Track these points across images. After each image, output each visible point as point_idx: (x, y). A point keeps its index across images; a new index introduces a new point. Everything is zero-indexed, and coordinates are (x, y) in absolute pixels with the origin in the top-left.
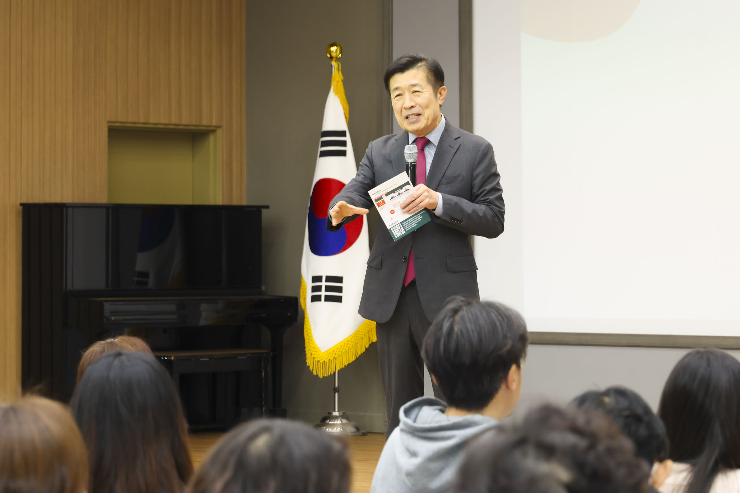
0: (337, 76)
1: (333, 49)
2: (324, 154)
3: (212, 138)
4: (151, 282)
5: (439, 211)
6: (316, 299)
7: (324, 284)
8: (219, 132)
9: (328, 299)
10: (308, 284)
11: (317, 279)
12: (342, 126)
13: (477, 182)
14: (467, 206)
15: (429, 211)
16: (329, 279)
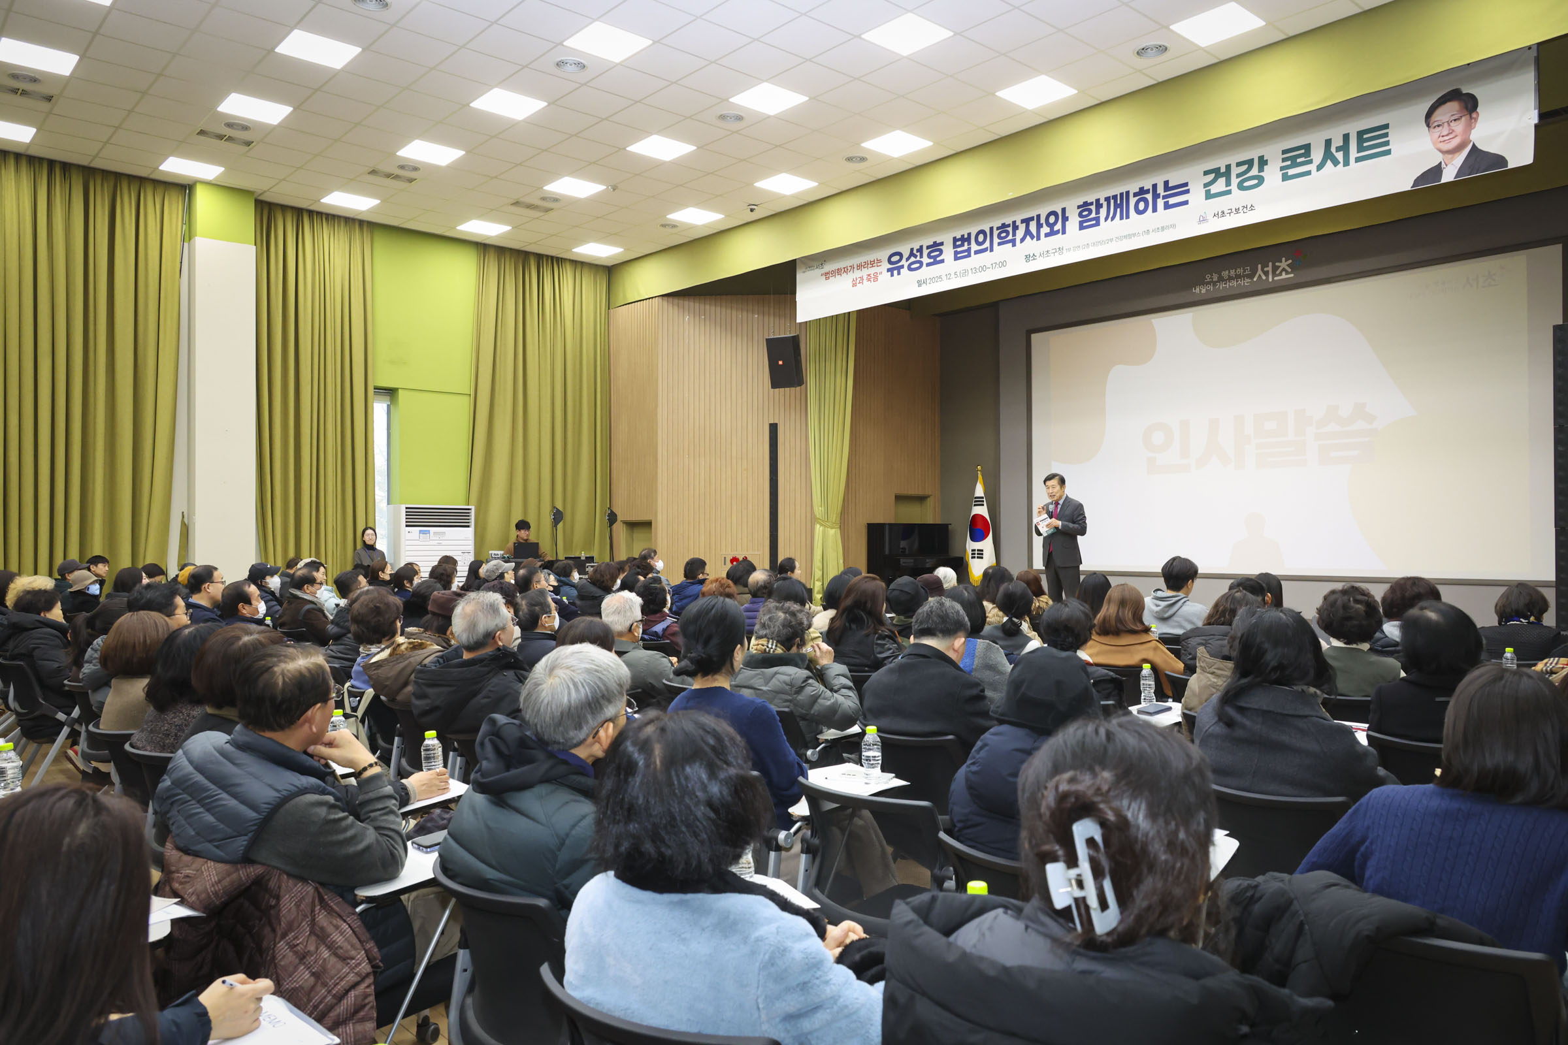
0: (980, 476)
1: (979, 467)
2: (975, 505)
3: (929, 499)
4: (907, 551)
5: (1060, 528)
6: (972, 558)
7: (976, 552)
8: (931, 497)
9: (978, 557)
10: (969, 553)
11: (973, 550)
12: (982, 495)
13: (1075, 517)
14: (1071, 525)
15: (1057, 528)
16: (978, 550)
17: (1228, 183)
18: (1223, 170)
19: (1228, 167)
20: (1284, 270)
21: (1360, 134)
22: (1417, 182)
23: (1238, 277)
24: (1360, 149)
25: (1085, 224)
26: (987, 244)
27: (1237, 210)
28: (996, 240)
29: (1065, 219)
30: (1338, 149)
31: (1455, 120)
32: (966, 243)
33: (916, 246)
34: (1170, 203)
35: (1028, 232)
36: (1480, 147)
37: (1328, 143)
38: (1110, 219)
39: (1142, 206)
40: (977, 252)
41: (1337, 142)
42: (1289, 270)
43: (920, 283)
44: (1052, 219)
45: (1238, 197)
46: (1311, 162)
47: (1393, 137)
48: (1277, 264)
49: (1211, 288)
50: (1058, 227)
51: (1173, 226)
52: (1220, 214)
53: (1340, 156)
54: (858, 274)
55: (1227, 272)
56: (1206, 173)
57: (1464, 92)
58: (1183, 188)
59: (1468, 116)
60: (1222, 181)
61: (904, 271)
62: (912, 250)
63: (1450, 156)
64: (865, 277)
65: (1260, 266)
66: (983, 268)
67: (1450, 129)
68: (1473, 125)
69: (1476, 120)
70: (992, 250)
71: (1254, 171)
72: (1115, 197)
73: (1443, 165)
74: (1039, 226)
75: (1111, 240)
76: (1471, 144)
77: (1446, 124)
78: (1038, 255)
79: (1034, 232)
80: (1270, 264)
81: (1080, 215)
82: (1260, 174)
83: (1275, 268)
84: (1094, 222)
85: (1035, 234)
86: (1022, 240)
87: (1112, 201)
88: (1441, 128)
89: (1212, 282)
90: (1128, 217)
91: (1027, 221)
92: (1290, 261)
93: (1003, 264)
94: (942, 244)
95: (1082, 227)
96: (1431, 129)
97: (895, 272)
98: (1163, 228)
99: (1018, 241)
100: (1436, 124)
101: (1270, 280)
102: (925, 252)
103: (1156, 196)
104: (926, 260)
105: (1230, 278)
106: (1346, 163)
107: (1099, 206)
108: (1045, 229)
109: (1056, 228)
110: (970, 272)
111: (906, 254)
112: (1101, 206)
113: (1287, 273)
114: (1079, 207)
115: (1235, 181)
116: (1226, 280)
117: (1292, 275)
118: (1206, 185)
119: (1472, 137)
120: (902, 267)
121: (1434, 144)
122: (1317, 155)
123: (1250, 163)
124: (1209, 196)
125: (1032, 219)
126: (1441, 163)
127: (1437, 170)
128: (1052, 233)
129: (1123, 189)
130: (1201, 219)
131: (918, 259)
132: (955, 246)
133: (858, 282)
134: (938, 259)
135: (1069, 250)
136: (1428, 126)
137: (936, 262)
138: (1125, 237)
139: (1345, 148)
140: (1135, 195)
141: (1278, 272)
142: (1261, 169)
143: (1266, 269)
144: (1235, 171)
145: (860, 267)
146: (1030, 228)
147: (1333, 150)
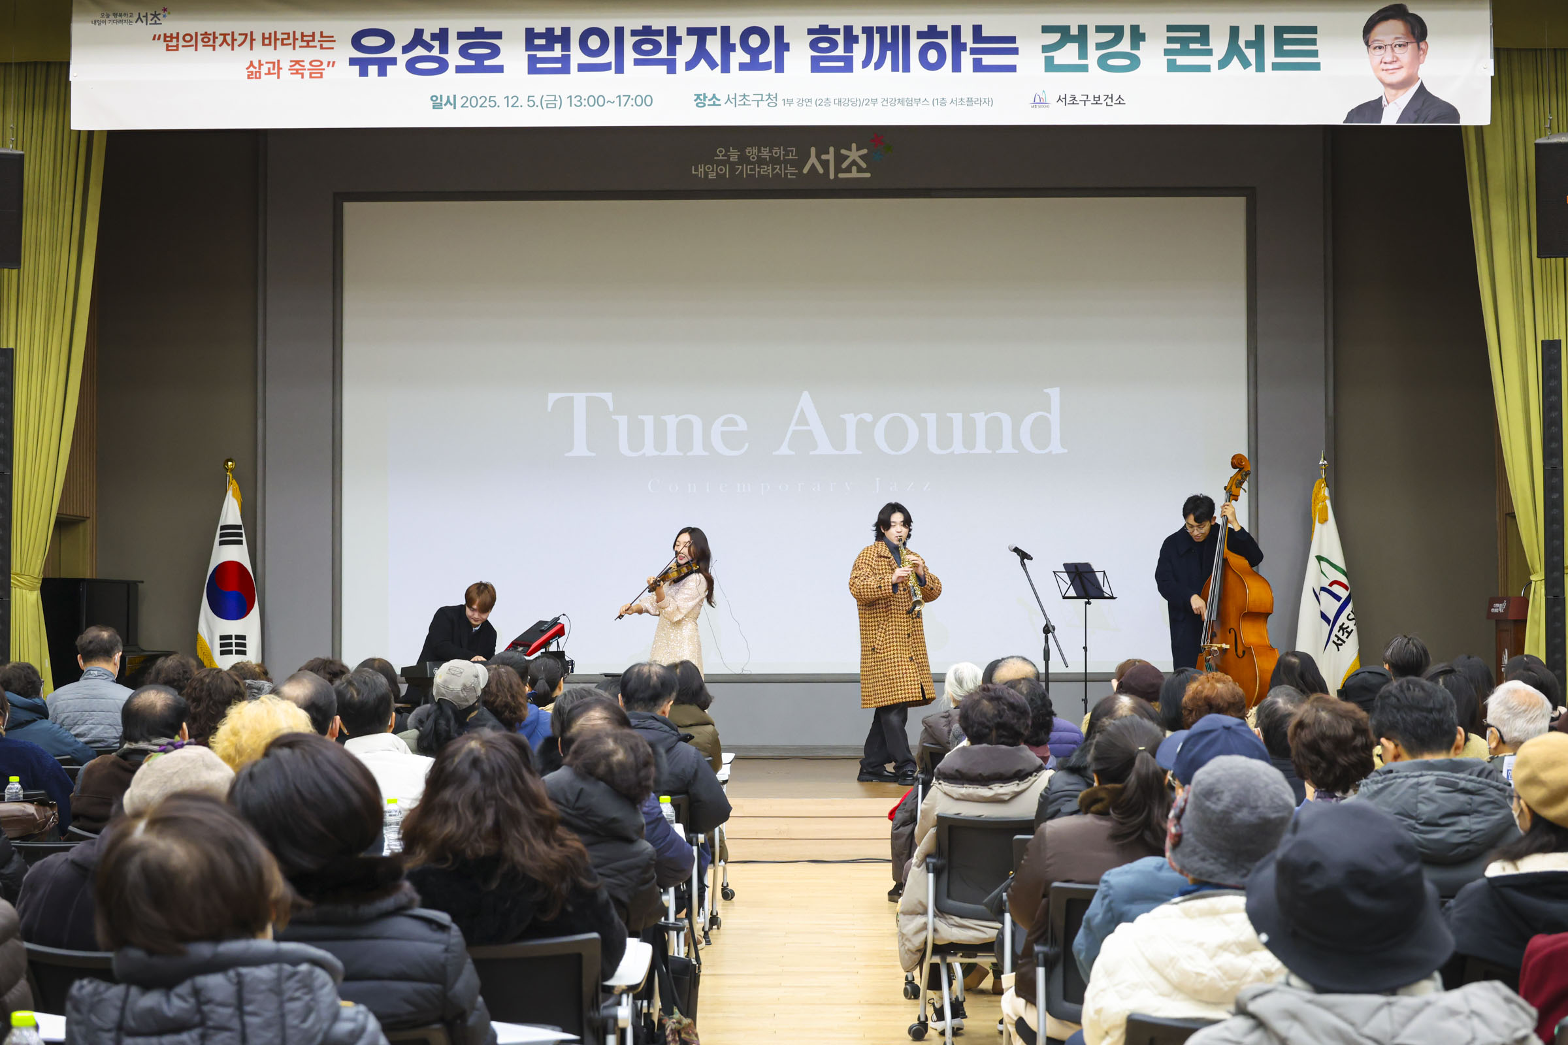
0: (232, 483)
1: (230, 463)
2: (221, 543)
3: (81, 527)
7: (234, 641)
8: (88, 522)
12: (239, 522)
16: (235, 637)
17: (1083, 54)
18: (1074, 31)
19: (1083, 29)
20: (854, 163)
21: (1279, 31)
22: (1352, 115)
23: (774, 161)
24: (1279, 52)
25: (822, 64)
26: (609, 56)
27: (1097, 100)
28: (630, 55)
29: (782, 47)
30: (1249, 44)
31: (1400, 46)
32: (558, 46)
33: (430, 26)
34: (984, 63)
35: (701, 53)
36: (1429, 89)
37: (1234, 32)
38: (872, 65)
39: (932, 56)
40: (582, 68)
41: (1247, 34)
42: (864, 165)
43: (437, 103)
44: (755, 41)
45: (1096, 80)
46: (1209, 53)
47: (1323, 46)
48: (843, 152)
49: (726, 170)
50: (768, 56)
51: (990, 102)
52: (1068, 99)
53: (1251, 54)
54: (266, 54)
55: (756, 151)
56: (1046, 29)
57: (1411, 12)
58: (1007, 44)
59: (1415, 44)
60: (1072, 49)
61: (397, 72)
62: (419, 33)
63: (1393, 92)
64: (285, 65)
65: (813, 150)
66: (598, 101)
67: (1393, 57)
68: (1421, 57)
69: (1425, 52)
70: (620, 69)
71: (1125, 46)
72: (882, 31)
73: (1384, 102)
74: (727, 48)
75: (874, 101)
76: (1419, 83)
77: (1389, 47)
78: (724, 99)
79: (717, 57)
80: (832, 149)
81: (813, 45)
82: (1134, 52)
83: (840, 159)
84: (842, 64)
85: (717, 58)
86: (690, 65)
87: (877, 37)
88: (1382, 51)
89: (728, 161)
90: (907, 69)
91: (701, 34)
92: (865, 151)
93: (645, 101)
94: (498, 35)
95: (816, 67)
96: (1371, 50)
97: (373, 70)
98: (970, 100)
99: (680, 65)
100: (1376, 44)
101: (832, 176)
102: (454, 45)
103: (959, 47)
104: (454, 58)
105: (761, 161)
106: (1260, 68)
107: (851, 38)
108: (739, 56)
109: (764, 58)
110: (566, 102)
111: (403, 36)
112: (856, 39)
113: (860, 170)
114: (811, 32)
115: (1093, 54)
116: (752, 163)
117: (868, 175)
118: (1046, 49)
119: (1420, 74)
120: (393, 61)
121: (1375, 70)
122: (1219, 44)
123: (1118, 31)
124: (1050, 66)
125: (712, 31)
126: (1381, 98)
127: (1375, 107)
128: (754, 65)
129: (900, 20)
130: (1037, 100)
131: (435, 52)
132: (530, 45)
133: (264, 69)
134: (487, 63)
135: (789, 102)
136: (1367, 43)
137: (479, 68)
138: (902, 102)
139: (1257, 43)
140: (921, 35)
141: (844, 166)
142: (1135, 45)
143: (824, 157)
144: (1093, 38)
145: (270, 40)
146: (707, 47)
147: (1242, 44)
